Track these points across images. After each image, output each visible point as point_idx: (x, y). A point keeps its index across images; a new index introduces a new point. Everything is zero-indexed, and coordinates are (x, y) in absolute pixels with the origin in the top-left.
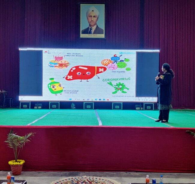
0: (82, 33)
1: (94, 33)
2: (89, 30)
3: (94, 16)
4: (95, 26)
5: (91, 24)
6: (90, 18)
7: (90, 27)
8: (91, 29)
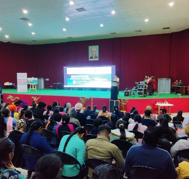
1: (94, 58)
4: (95, 55)
6: (93, 52)
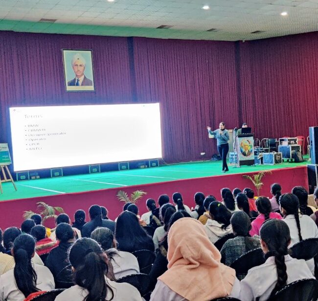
0: (68, 85)
1: (82, 85)
2: (76, 82)
3: (81, 65)
5: (78, 75)
7: (77, 78)
8: (78, 80)
